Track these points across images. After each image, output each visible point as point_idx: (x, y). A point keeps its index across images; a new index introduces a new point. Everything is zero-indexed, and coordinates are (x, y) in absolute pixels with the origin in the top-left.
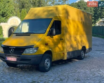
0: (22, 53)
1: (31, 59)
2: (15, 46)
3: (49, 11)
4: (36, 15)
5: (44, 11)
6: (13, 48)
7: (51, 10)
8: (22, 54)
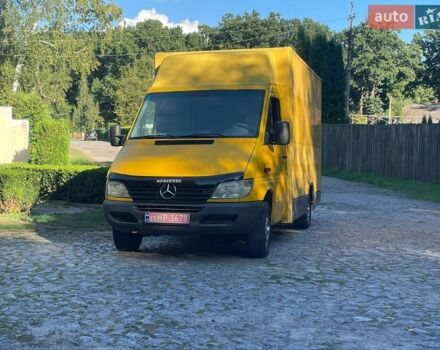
0: (209, 196)
1: (236, 216)
2: (178, 178)
3: (246, 69)
4: (196, 79)
5: (227, 70)
6: (171, 184)
7: (252, 66)
8: (209, 201)
